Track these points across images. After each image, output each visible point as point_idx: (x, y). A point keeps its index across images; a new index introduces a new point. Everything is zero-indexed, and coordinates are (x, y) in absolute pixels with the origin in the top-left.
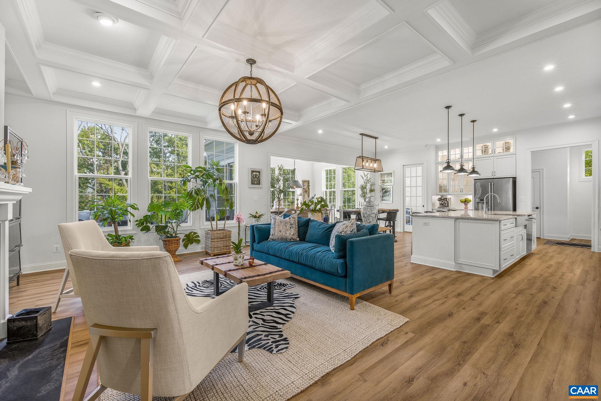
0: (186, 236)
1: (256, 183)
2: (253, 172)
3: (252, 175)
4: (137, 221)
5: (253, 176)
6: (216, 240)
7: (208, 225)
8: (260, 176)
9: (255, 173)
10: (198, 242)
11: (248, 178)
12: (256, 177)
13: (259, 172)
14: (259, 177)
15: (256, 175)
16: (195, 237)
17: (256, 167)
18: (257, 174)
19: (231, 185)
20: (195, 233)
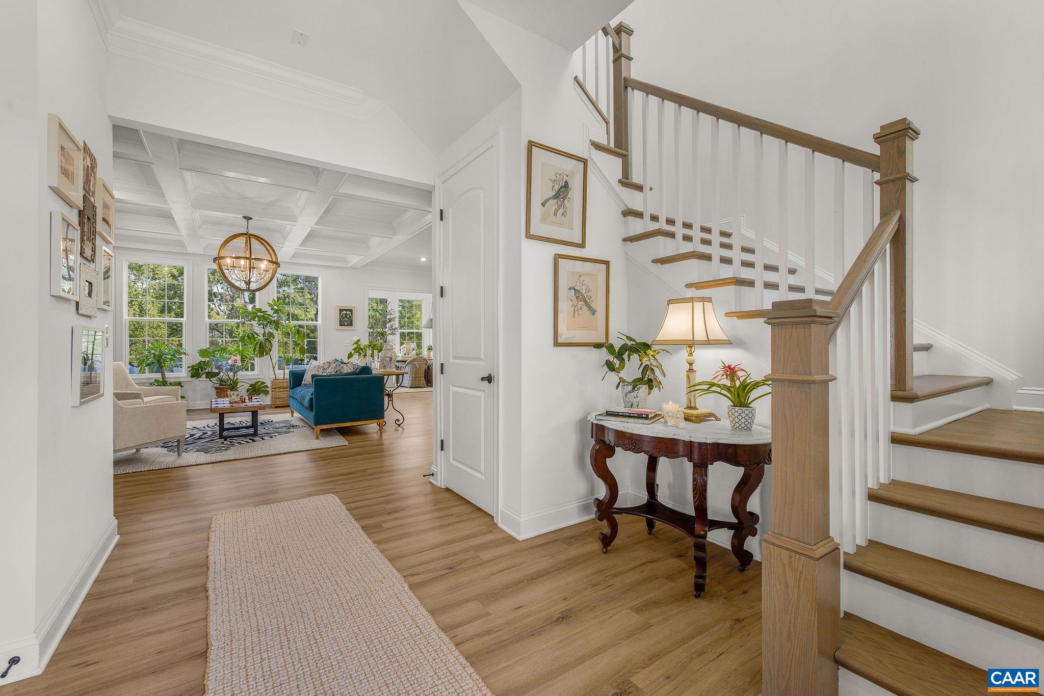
0: (251, 385)
1: (346, 324)
2: (341, 310)
3: (340, 315)
4: (189, 367)
5: (342, 316)
6: (277, 390)
7: (281, 374)
8: (352, 315)
9: (345, 312)
10: (266, 393)
11: (335, 317)
12: (346, 317)
13: (351, 311)
14: (350, 317)
15: (346, 314)
16: (263, 387)
17: (347, 305)
18: (348, 312)
19: (315, 326)
20: (263, 383)
